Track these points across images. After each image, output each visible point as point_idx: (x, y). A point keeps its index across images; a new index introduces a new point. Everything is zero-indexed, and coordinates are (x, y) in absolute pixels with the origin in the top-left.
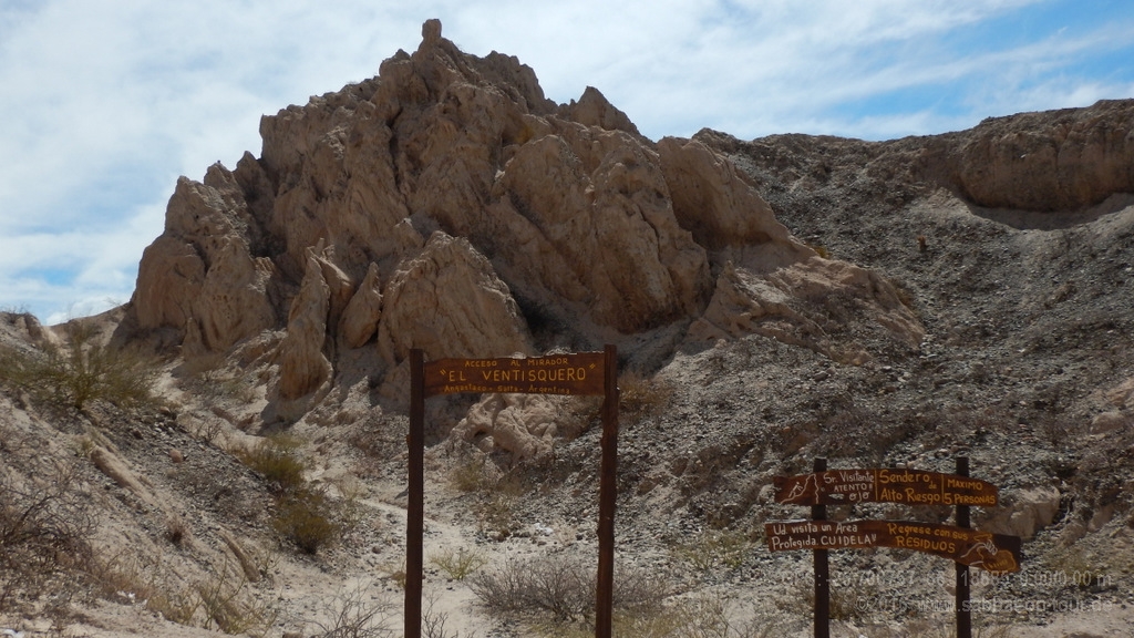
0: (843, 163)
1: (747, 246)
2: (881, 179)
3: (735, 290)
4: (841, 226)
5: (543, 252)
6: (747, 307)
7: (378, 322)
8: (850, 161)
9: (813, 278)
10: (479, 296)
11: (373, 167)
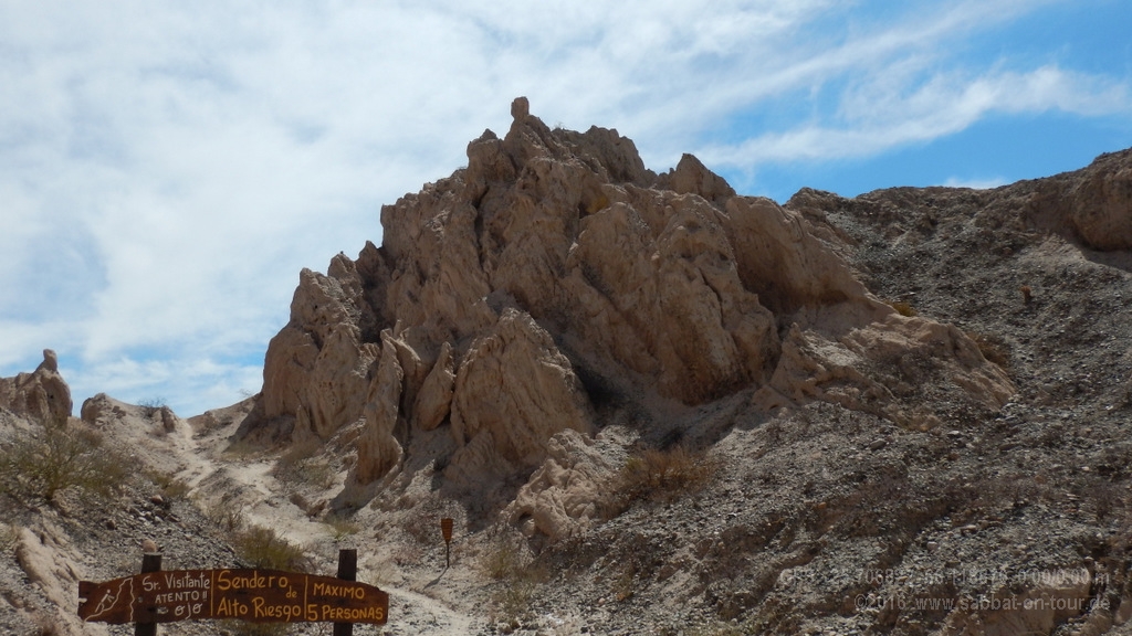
0: (951, 215)
1: (823, 307)
2: (989, 229)
3: (801, 353)
4: (940, 281)
5: (612, 323)
6: (813, 372)
7: (450, 403)
8: (958, 212)
9: (888, 337)
10: (538, 372)
11: (459, 247)
